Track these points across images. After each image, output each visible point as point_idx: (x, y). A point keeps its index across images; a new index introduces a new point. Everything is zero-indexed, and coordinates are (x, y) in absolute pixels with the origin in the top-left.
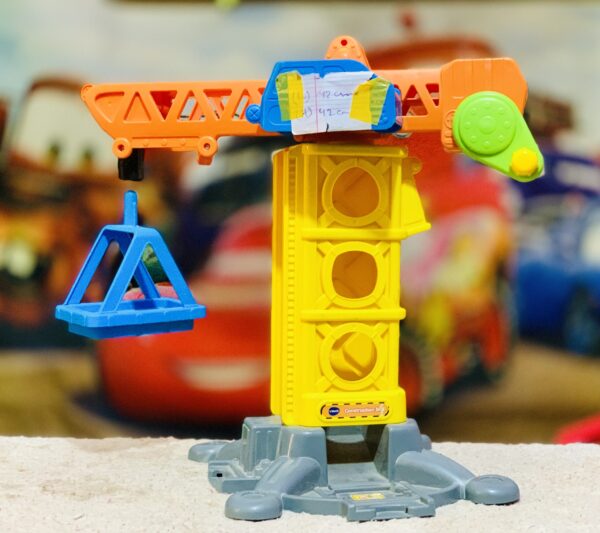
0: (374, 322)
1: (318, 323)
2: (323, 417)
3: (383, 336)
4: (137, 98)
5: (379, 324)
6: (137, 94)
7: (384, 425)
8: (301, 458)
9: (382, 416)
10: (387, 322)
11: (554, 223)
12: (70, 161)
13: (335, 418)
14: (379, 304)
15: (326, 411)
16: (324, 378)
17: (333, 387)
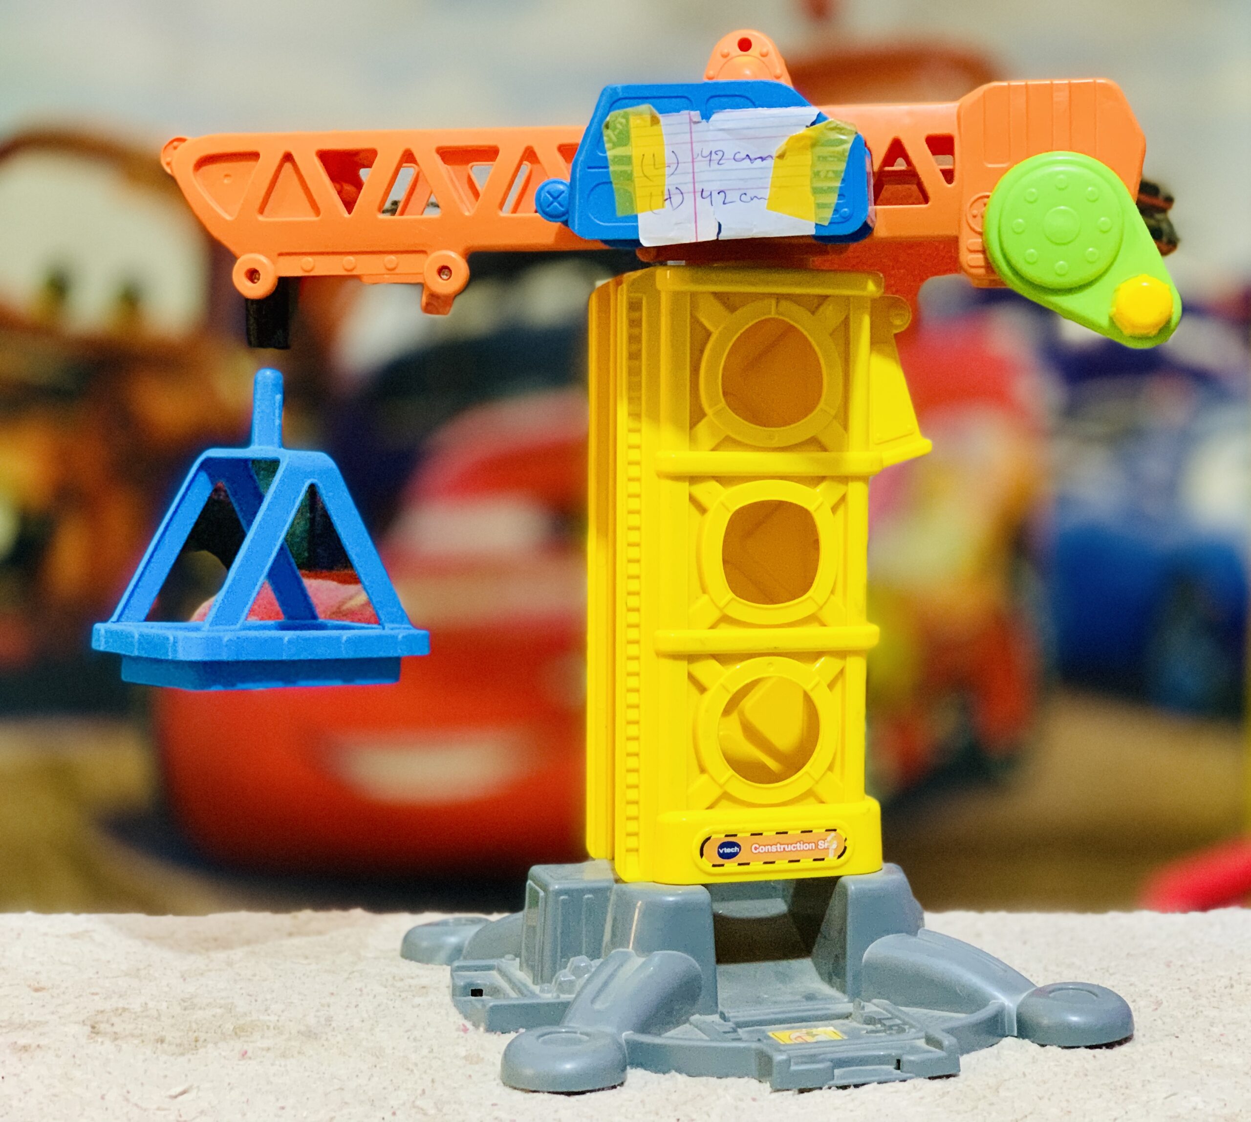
0: (813, 656)
1: (692, 658)
2: (706, 864)
4: (288, 166)
6: (288, 157)
7: (837, 878)
8: (658, 956)
9: (831, 860)
10: (842, 654)
13: (730, 866)
15: (712, 850)
16: (705, 777)
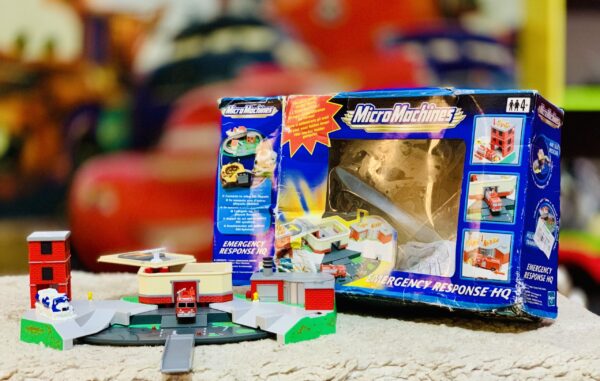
12: (34, 52)
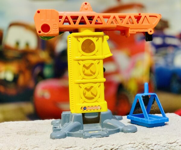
0: (96, 83)
1: (79, 83)
2: (82, 110)
3: (99, 87)
5: (97, 84)
7: (100, 112)
8: (76, 122)
9: (99, 110)
10: (100, 82)
11: (165, 56)
13: (85, 111)
14: (97, 77)
15: (82, 108)
16: (82, 99)
17: (85, 102)
